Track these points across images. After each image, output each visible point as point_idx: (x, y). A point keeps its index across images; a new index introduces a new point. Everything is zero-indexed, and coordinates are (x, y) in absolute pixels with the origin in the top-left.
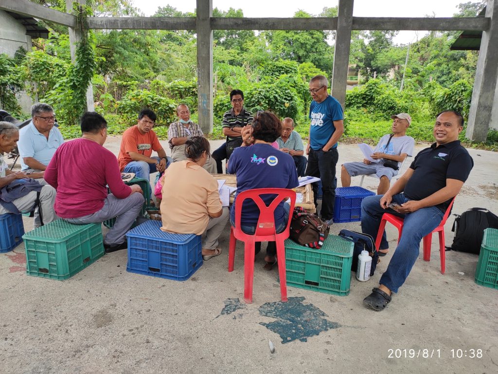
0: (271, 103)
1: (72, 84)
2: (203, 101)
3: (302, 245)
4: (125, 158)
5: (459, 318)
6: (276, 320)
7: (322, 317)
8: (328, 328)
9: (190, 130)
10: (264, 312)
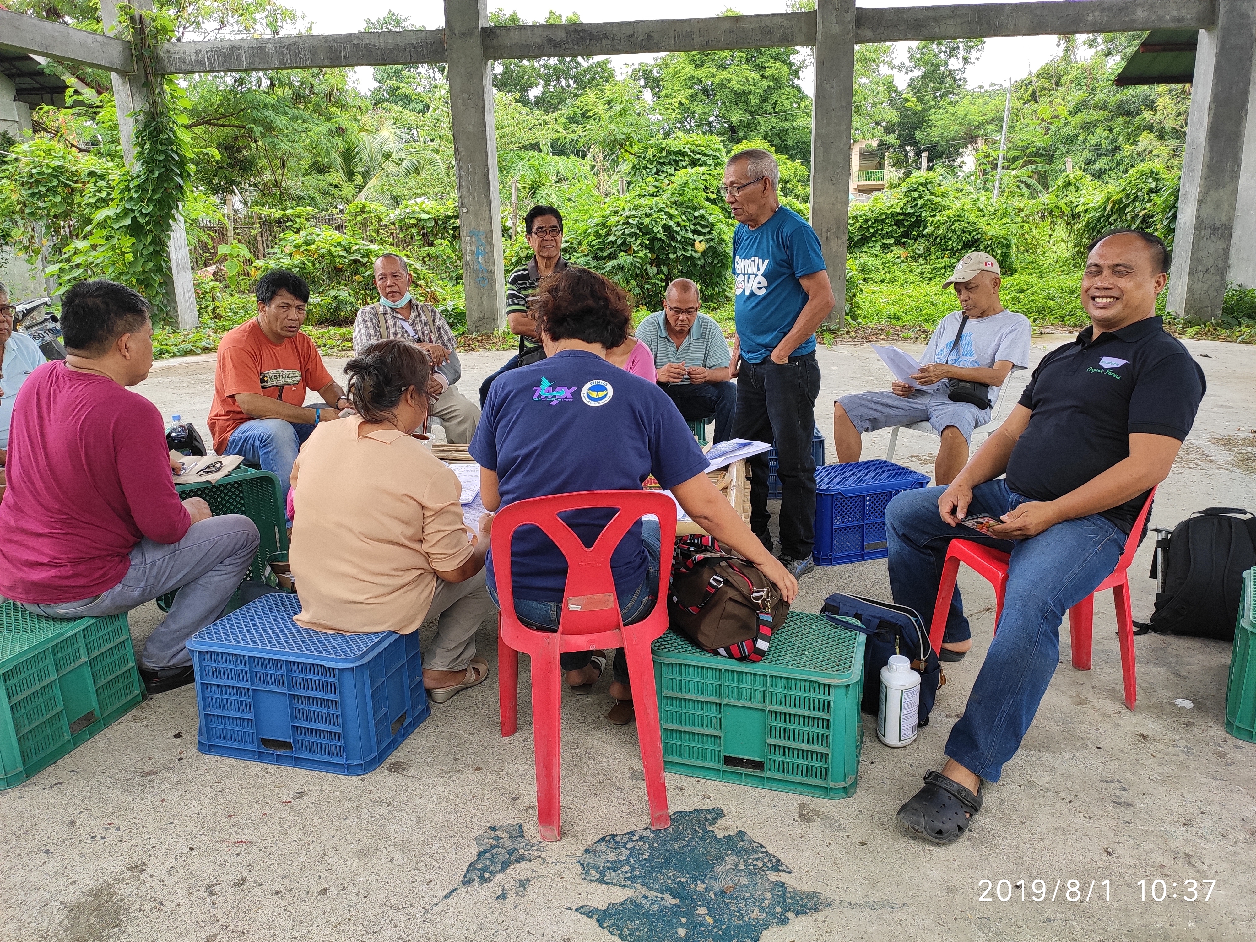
0: (657, 245)
1: (128, 221)
2: (474, 248)
3: (708, 651)
4: (228, 413)
5: (1188, 857)
7: (773, 877)
8: (790, 915)
9: (413, 324)
10: (596, 868)
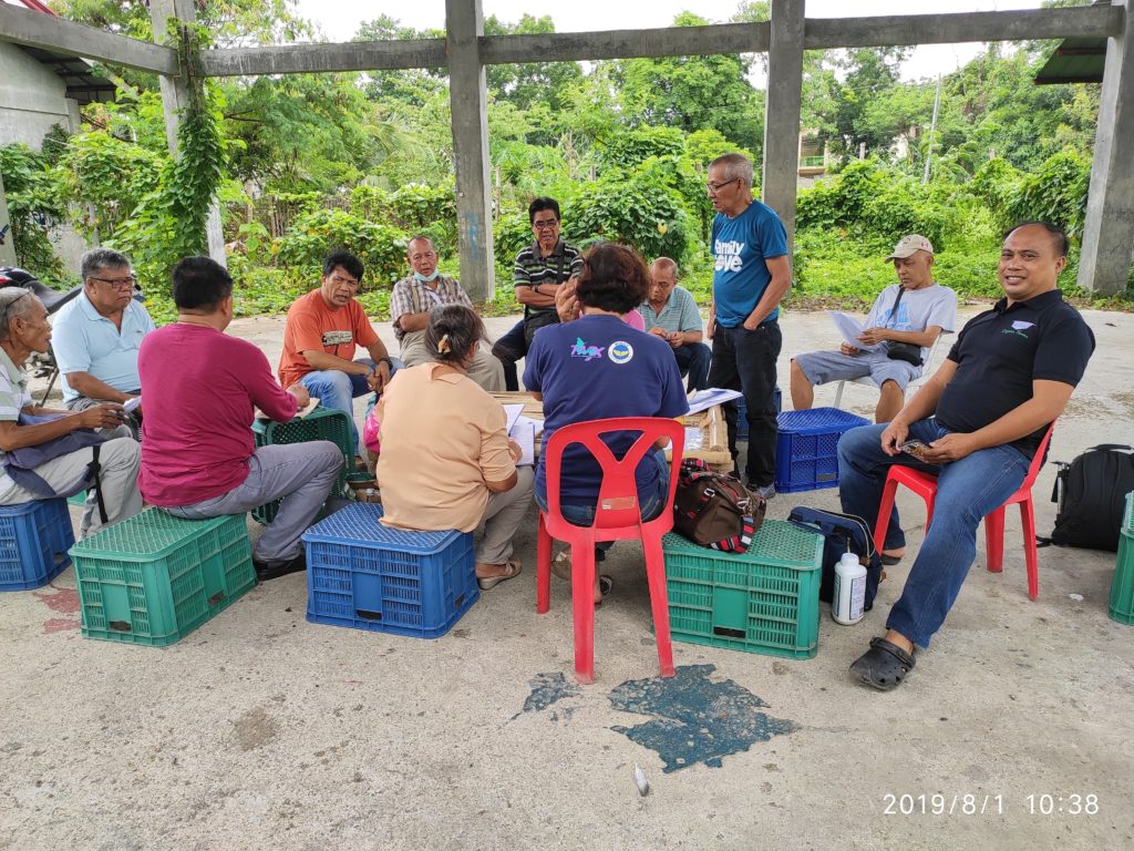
0: (624, 225)
1: (172, 203)
2: (469, 228)
3: (702, 546)
4: (296, 365)
5: (1073, 701)
6: (648, 718)
7: (756, 710)
8: (771, 734)
9: (440, 294)
10: (622, 702)
